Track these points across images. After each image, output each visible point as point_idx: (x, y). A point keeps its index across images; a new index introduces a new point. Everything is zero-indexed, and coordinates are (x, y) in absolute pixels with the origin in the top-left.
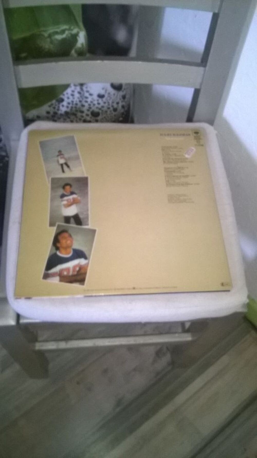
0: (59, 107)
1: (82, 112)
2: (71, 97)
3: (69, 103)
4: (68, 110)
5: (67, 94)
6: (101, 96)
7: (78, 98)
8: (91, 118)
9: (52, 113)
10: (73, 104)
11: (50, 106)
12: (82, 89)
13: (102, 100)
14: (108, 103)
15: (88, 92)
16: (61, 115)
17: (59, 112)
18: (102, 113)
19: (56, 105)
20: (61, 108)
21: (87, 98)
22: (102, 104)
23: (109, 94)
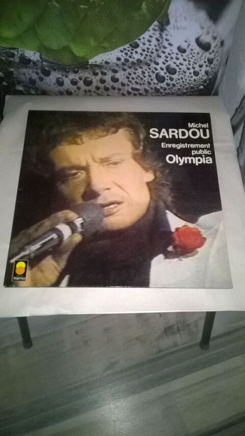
0: (132, 53)
1: (157, 64)
2: (147, 43)
3: (144, 50)
4: (142, 58)
5: (144, 38)
6: (182, 50)
7: (155, 46)
8: (165, 73)
9: (123, 60)
10: (148, 52)
11: (122, 51)
12: (161, 35)
13: (182, 56)
14: (189, 61)
15: (167, 40)
16: (133, 63)
17: (131, 60)
18: (179, 72)
19: (129, 51)
20: (134, 54)
21: (165, 48)
22: (181, 60)
23: (192, 50)
